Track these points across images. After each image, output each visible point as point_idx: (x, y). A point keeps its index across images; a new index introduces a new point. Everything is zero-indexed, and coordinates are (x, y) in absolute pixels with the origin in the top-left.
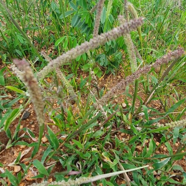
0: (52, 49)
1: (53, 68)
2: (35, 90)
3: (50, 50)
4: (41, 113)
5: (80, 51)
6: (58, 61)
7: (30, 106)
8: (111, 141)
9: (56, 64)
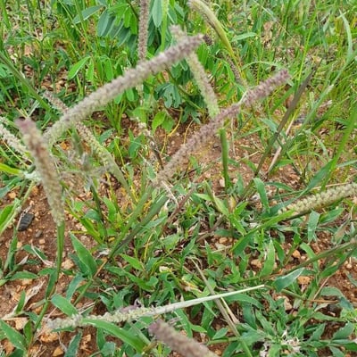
0: (64, 80)
1: (69, 123)
2: (46, 161)
3: (61, 82)
4: (58, 201)
5: (111, 93)
6: (76, 111)
7: (32, 202)
8: (199, 255)
9: (75, 116)
